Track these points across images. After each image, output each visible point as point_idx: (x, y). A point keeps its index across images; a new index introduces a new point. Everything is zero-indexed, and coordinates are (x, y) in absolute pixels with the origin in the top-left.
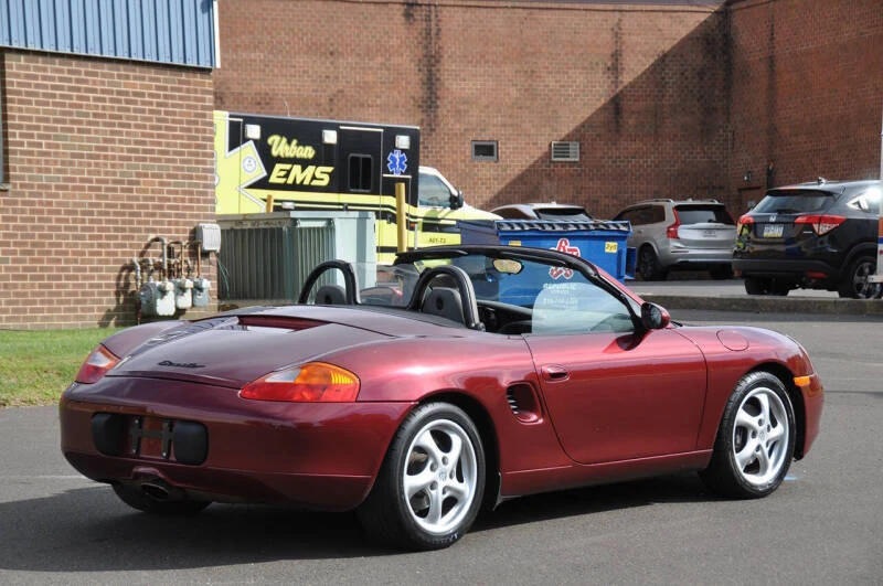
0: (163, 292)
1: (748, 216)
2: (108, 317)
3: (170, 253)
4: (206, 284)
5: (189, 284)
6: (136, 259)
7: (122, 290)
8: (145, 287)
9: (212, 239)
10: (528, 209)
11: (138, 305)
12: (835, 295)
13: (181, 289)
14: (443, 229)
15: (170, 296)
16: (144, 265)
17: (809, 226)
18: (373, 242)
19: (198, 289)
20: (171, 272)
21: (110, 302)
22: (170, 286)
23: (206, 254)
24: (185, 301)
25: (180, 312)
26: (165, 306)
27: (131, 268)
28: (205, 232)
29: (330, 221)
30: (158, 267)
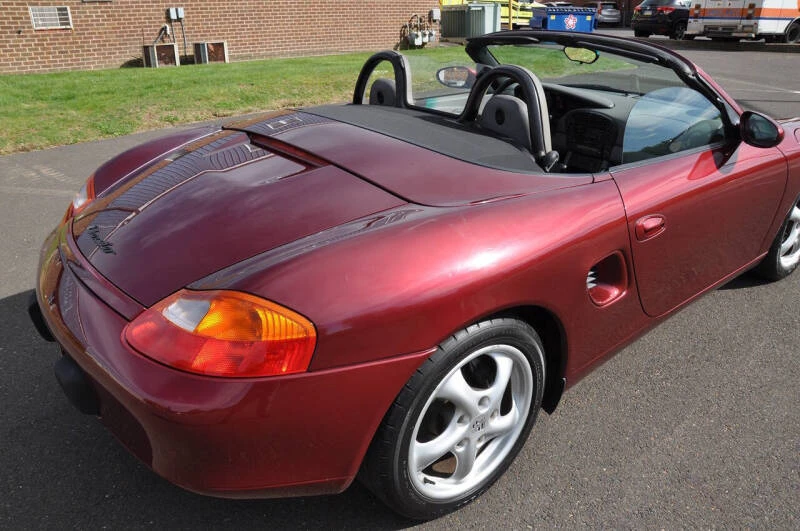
0: (417, 36)
1: (639, 7)
2: (397, 46)
3: (421, 20)
4: (434, 33)
5: (427, 33)
6: (407, 23)
7: (402, 35)
8: (410, 35)
9: (437, 15)
10: (554, 4)
11: (408, 42)
12: (668, 37)
13: (424, 35)
14: (527, 10)
15: (420, 37)
16: (410, 26)
17: (662, 11)
18: (499, 14)
19: (431, 34)
20: (421, 28)
21: (398, 40)
22: (420, 33)
23: (435, 21)
24: (426, 39)
25: (424, 44)
26: (418, 42)
27: (406, 27)
28: (434, 13)
29: (483, 8)
30: (416, 26)
